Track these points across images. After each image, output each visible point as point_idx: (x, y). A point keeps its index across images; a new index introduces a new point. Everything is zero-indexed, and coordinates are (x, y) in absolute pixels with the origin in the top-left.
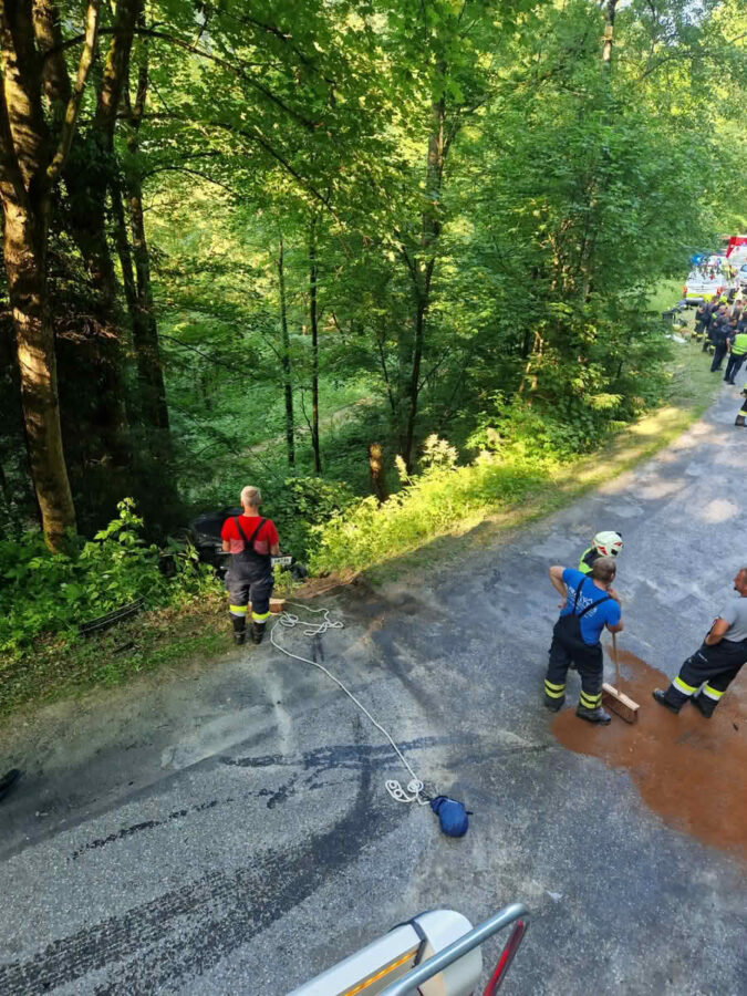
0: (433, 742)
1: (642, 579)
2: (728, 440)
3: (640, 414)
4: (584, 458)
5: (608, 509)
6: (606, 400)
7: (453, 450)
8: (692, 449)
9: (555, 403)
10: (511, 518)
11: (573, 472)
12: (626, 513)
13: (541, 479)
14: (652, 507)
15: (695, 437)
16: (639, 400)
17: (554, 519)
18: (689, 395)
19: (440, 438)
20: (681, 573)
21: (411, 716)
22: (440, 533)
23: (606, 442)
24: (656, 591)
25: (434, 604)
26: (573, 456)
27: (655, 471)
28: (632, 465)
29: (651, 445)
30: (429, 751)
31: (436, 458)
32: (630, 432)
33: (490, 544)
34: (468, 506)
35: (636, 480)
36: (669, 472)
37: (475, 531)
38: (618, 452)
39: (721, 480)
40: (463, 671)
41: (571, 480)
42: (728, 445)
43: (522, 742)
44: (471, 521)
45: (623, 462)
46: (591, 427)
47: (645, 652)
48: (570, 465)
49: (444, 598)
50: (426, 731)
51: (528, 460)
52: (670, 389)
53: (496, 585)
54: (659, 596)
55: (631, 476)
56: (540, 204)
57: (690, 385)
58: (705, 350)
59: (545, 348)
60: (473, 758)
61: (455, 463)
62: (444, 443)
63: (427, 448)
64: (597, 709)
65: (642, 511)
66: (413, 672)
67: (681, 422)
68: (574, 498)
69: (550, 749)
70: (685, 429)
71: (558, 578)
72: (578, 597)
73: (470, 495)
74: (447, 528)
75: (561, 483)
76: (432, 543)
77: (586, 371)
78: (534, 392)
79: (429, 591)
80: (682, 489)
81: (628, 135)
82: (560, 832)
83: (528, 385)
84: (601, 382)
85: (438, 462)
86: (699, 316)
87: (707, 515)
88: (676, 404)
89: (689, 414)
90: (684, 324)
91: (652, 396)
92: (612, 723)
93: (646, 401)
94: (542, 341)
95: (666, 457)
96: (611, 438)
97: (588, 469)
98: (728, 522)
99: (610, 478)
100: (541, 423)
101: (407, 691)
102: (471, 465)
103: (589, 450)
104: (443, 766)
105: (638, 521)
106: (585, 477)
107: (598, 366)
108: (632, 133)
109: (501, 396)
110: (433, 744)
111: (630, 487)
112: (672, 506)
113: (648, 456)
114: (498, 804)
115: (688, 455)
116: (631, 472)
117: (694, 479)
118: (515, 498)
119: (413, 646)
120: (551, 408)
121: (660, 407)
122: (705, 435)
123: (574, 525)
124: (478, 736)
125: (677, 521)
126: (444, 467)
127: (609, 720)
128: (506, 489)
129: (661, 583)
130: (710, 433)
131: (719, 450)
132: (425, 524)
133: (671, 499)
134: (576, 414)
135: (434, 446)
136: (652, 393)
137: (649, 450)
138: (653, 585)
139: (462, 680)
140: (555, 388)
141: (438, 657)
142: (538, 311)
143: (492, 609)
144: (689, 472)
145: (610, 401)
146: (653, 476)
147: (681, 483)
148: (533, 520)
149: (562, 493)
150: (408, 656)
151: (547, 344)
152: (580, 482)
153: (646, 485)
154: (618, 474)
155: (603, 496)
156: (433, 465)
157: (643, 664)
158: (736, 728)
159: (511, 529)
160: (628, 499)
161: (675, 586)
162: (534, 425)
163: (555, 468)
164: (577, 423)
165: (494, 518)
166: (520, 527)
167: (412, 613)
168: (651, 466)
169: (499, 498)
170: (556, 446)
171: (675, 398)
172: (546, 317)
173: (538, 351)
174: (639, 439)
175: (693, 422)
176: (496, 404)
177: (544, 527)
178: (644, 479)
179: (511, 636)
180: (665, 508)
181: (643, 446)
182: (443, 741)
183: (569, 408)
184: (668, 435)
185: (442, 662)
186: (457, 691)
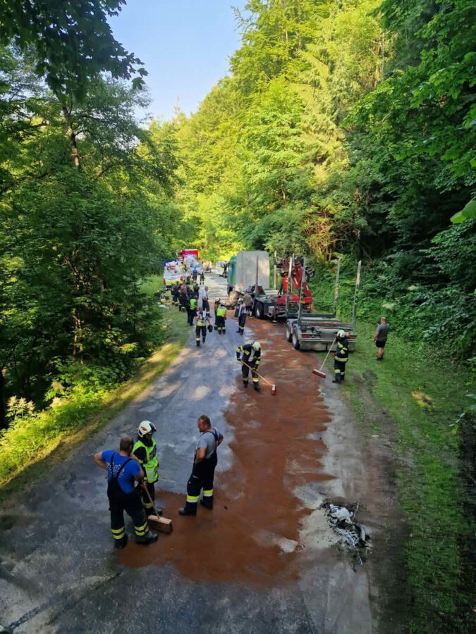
0: (36, 611)
1: (165, 445)
2: (200, 354)
3: (152, 351)
4: (124, 384)
5: (142, 410)
6: (128, 348)
7: (30, 403)
8: (182, 363)
9: (97, 356)
10: (80, 436)
11: (117, 395)
12: (151, 409)
13: (97, 405)
14: (165, 401)
15: (183, 356)
16: (150, 343)
17: (109, 427)
18: (177, 335)
19: (18, 398)
20: (186, 433)
21: (15, 601)
22: (28, 463)
23: (135, 372)
24: (174, 448)
25: (27, 513)
26: (116, 385)
27: (165, 381)
28: (152, 380)
29: (161, 367)
30: (34, 620)
31: (18, 412)
32: (148, 363)
33: (67, 458)
34: (47, 438)
35: (155, 389)
36: (172, 379)
37: (53, 453)
38: (142, 376)
39: (199, 376)
40: (54, 551)
41: (116, 400)
42: (200, 356)
43: (102, 579)
44: (51, 446)
45: (146, 380)
46: (123, 366)
47: (172, 487)
48: (115, 391)
49: (34, 507)
50: (29, 607)
51: (86, 395)
52: (167, 334)
53: (73, 483)
54: (176, 451)
55: (152, 387)
56: (54, 242)
57: (177, 329)
58: (180, 310)
59: (82, 324)
60: (68, 607)
61: (33, 411)
62: (22, 401)
63: (9, 407)
64: (146, 534)
65: (160, 405)
66: (15, 569)
67: (174, 351)
68: (120, 410)
69: (122, 574)
70: (177, 353)
71: (100, 460)
72: (112, 467)
73: (48, 429)
74: (33, 458)
75: (110, 403)
76: (21, 472)
77: (111, 333)
78: (83, 353)
79: (22, 507)
80: (180, 387)
81: (97, 203)
82: (135, 624)
83: (78, 349)
84: (122, 338)
85: (21, 415)
86: (173, 293)
87: (195, 397)
88: (171, 341)
89: (178, 345)
90: (167, 298)
91: (158, 340)
92: (160, 538)
93: (155, 344)
94: (79, 321)
95: (170, 371)
96: (137, 369)
97: (126, 390)
98: (206, 397)
99: (140, 392)
100: (90, 371)
101: (11, 585)
102: (45, 410)
103: (126, 379)
104: (46, 624)
105: (159, 411)
106: (125, 396)
107: (117, 329)
108: (99, 203)
109: (59, 360)
110: (37, 613)
111: (152, 393)
112: (176, 397)
113: (160, 374)
114: (90, 629)
115: (181, 367)
116: (151, 385)
117: (186, 379)
118: (81, 422)
119: (13, 550)
120: (94, 360)
121: (163, 345)
122: (188, 354)
123: (122, 426)
124: (71, 590)
125: (180, 405)
126: (26, 417)
127: (157, 538)
128: (74, 418)
129: (177, 443)
130: (191, 352)
131: (197, 360)
132: (15, 461)
133: (175, 394)
134: (112, 360)
135: (14, 405)
136: (157, 338)
137: (160, 370)
138: (172, 445)
139: (54, 557)
140: (94, 346)
141: (34, 549)
142: (68, 304)
143: (72, 500)
144: (183, 376)
145: (131, 348)
146: (164, 384)
147: (179, 383)
148: (95, 432)
149: (111, 409)
150: (9, 558)
151: (83, 322)
152: (122, 400)
153: (161, 390)
154: (144, 388)
155: (138, 403)
156: (16, 418)
157: (172, 494)
158: (226, 508)
159: (80, 442)
160: (151, 401)
161: (183, 442)
162: (85, 372)
163: (105, 396)
164: (114, 365)
165: (67, 440)
166: (86, 440)
167: (9, 527)
168: (162, 379)
169: (69, 425)
170: (103, 382)
171: (170, 338)
172: (73, 307)
173: (78, 327)
174: (153, 365)
175: (181, 349)
176: (57, 366)
177: (102, 434)
178: (159, 387)
179: (87, 512)
180: (173, 400)
181: (156, 368)
182: (44, 607)
183: (107, 357)
184: (168, 359)
185: (38, 551)
186: (50, 567)
